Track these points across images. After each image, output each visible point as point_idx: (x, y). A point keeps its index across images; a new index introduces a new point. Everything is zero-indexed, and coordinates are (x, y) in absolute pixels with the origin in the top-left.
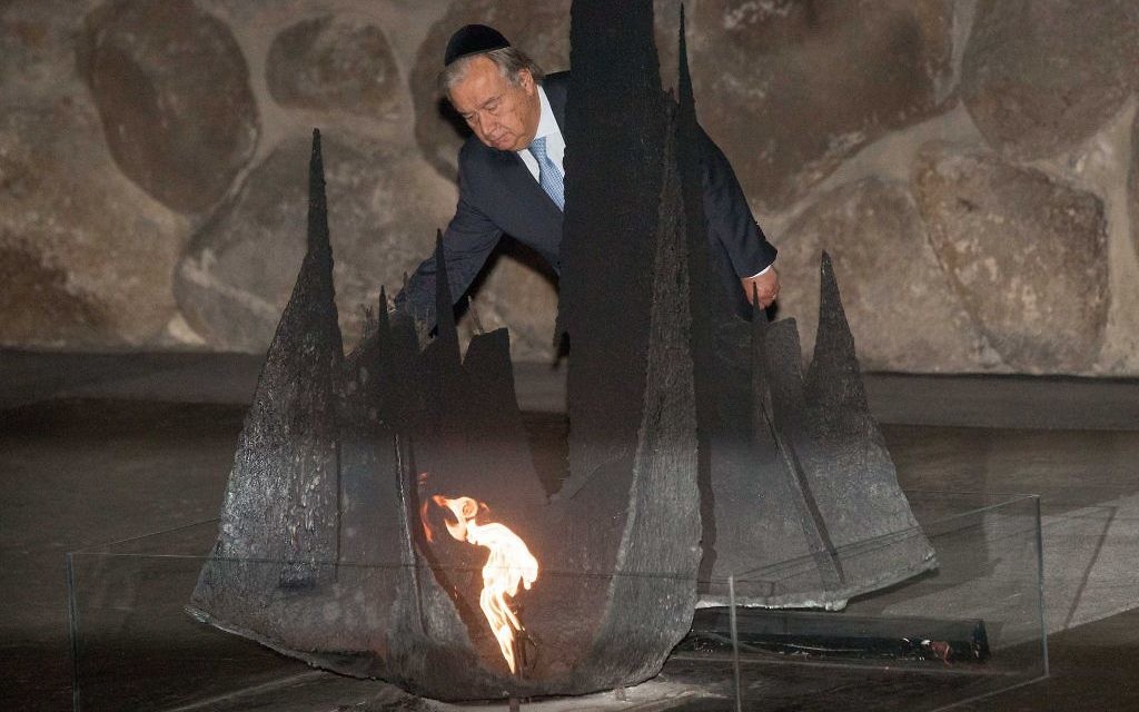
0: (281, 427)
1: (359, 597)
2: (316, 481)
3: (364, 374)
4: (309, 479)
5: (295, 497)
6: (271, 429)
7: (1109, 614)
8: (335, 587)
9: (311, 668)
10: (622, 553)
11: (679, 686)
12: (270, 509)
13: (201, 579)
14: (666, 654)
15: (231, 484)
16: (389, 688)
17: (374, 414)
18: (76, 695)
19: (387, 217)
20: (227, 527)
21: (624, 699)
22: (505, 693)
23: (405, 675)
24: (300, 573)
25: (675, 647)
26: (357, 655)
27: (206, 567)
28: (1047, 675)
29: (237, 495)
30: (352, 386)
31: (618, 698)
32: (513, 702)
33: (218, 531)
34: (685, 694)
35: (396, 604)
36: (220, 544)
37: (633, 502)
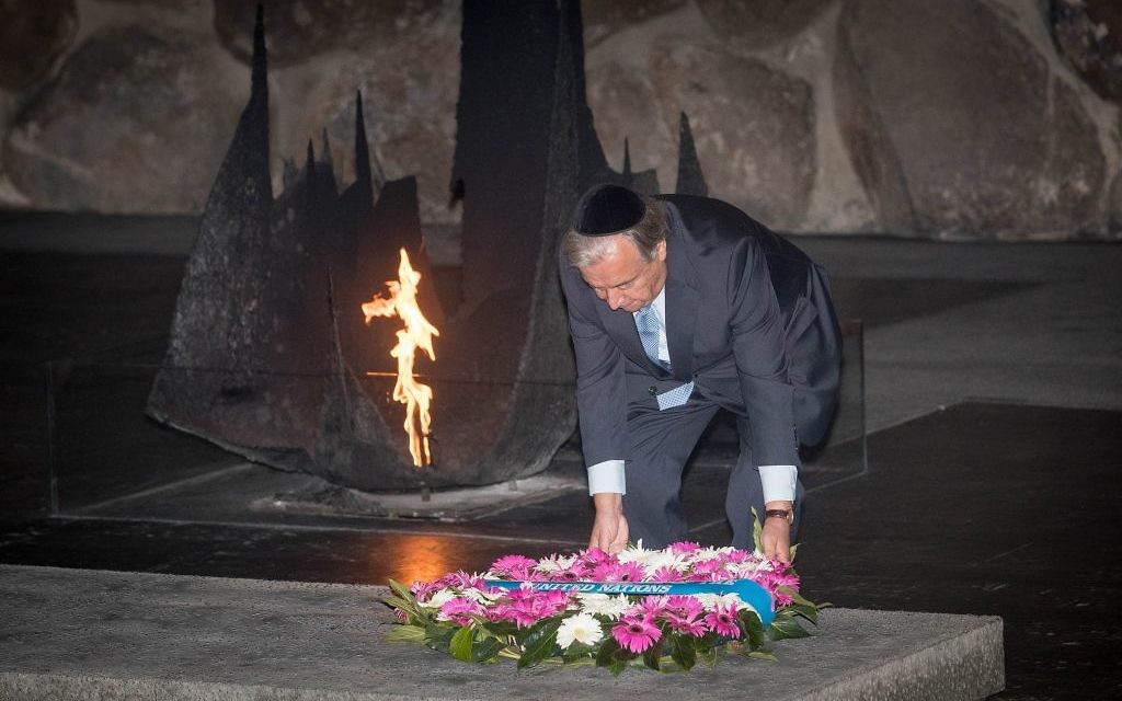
0: (222, 259)
1: (286, 403)
2: (254, 303)
3: (291, 214)
4: (248, 301)
5: (235, 318)
6: (213, 259)
7: (896, 423)
8: (267, 395)
9: (250, 461)
10: (523, 366)
11: (559, 481)
12: (212, 328)
13: (155, 386)
14: (553, 452)
15: (179, 307)
16: (316, 479)
17: (300, 248)
18: (54, 481)
19: (191, 95)
20: (176, 343)
21: (516, 490)
22: (422, 483)
23: (332, 469)
24: (239, 381)
25: (562, 447)
26: (289, 451)
27: (158, 378)
28: (865, 472)
29: (185, 316)
30: (281, 224)
31: (511, 489)
32: (425, 491)
33: (167, 346)
34: (564, 486)
35: (324, 409)
36: (170, 357)
37: (532, 323)
